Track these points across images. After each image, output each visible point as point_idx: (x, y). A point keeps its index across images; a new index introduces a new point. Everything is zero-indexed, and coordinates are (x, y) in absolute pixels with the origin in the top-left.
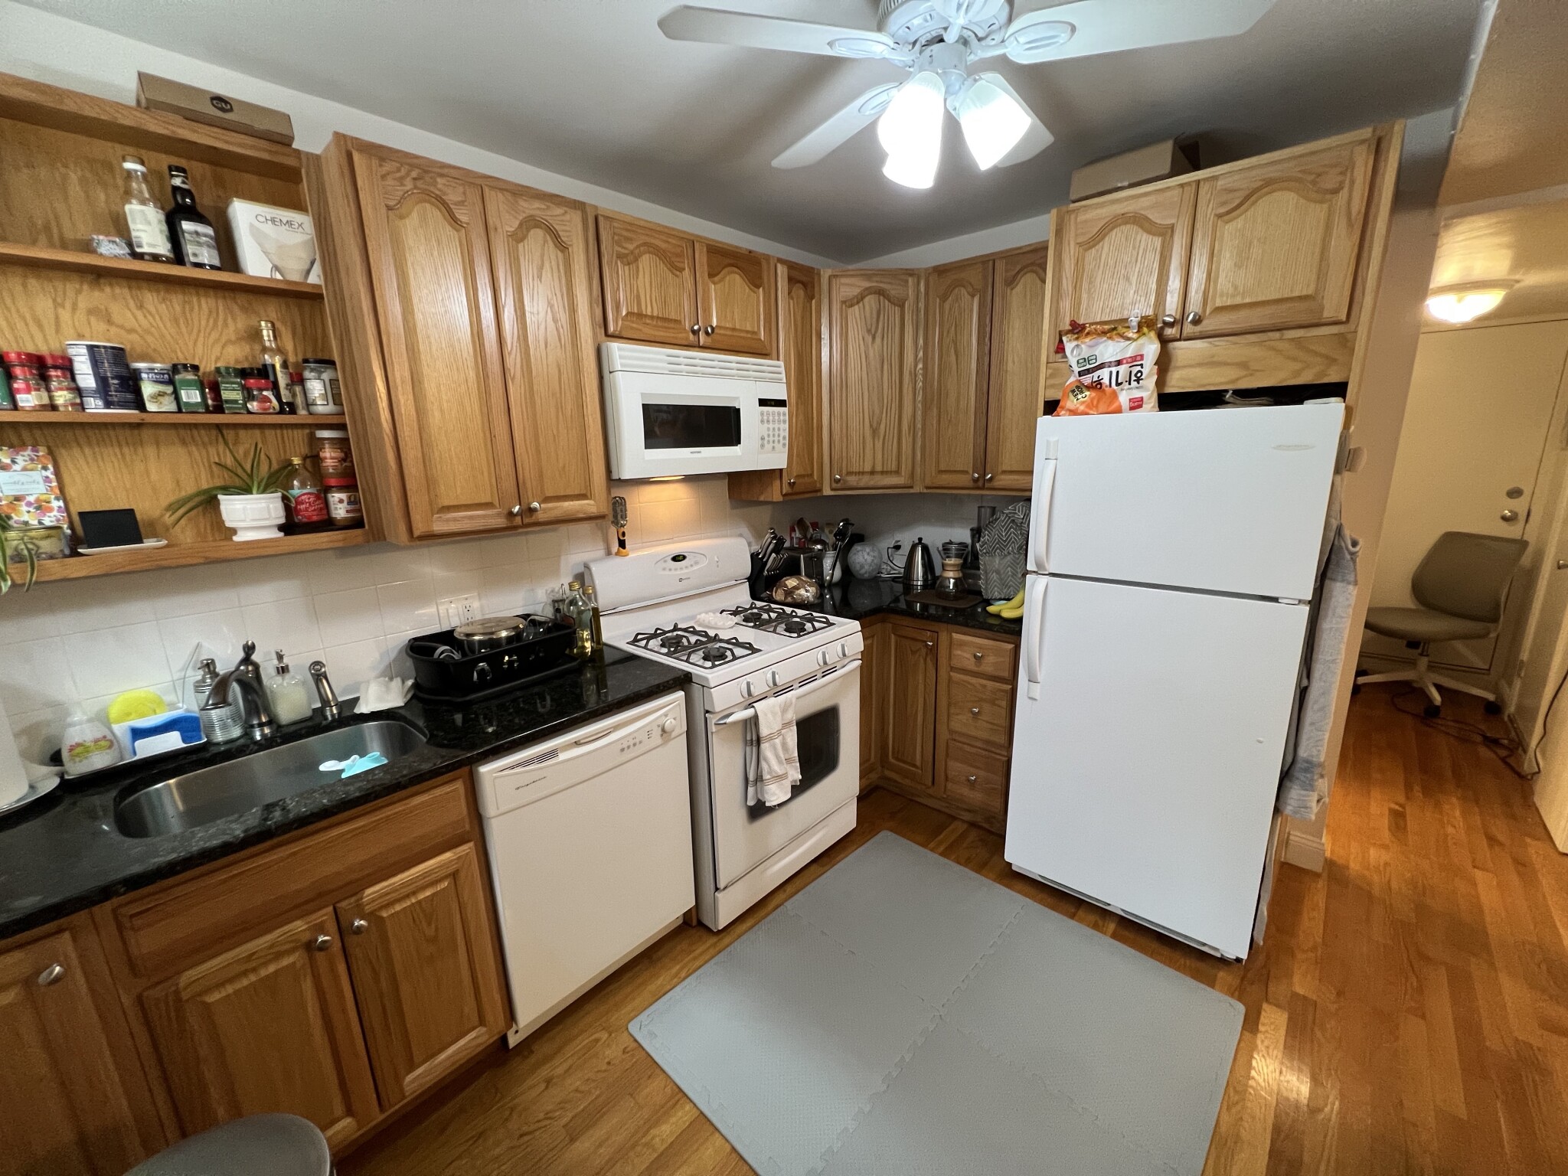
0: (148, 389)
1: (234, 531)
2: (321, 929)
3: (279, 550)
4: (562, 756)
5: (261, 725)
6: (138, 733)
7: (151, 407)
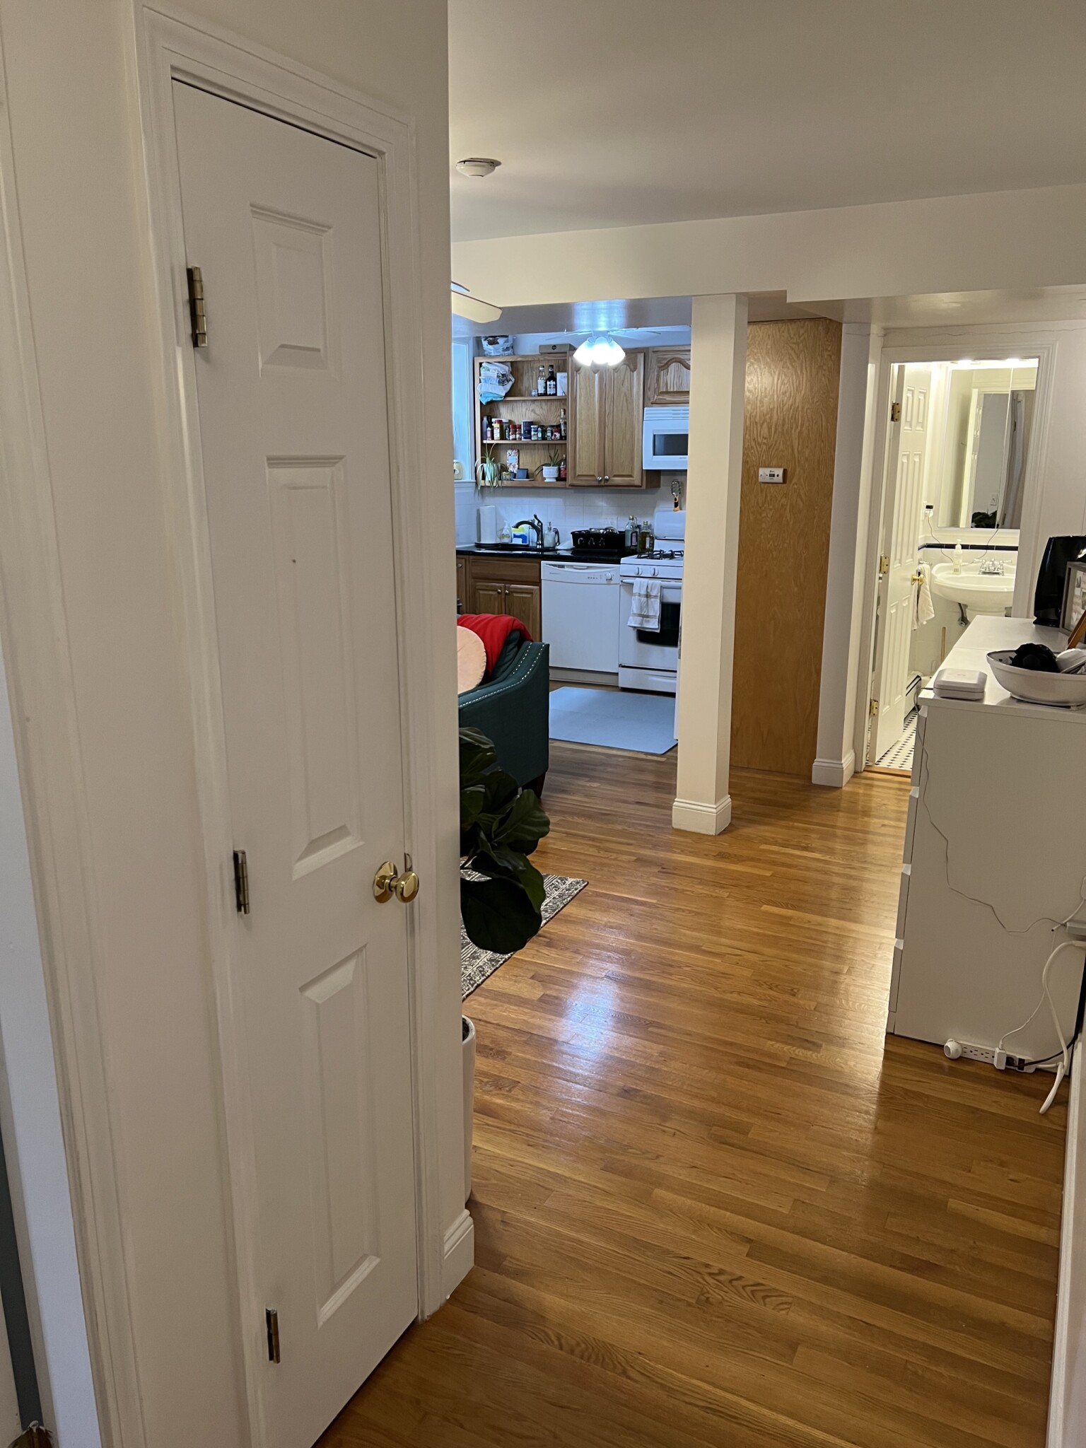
0: (533, 433)
1: (545, 479)
2: (500, 588)
3: (553, 486)
4: (566, 569)
5: (539, 544)
6: (515, 536)
7: (533, 439)
